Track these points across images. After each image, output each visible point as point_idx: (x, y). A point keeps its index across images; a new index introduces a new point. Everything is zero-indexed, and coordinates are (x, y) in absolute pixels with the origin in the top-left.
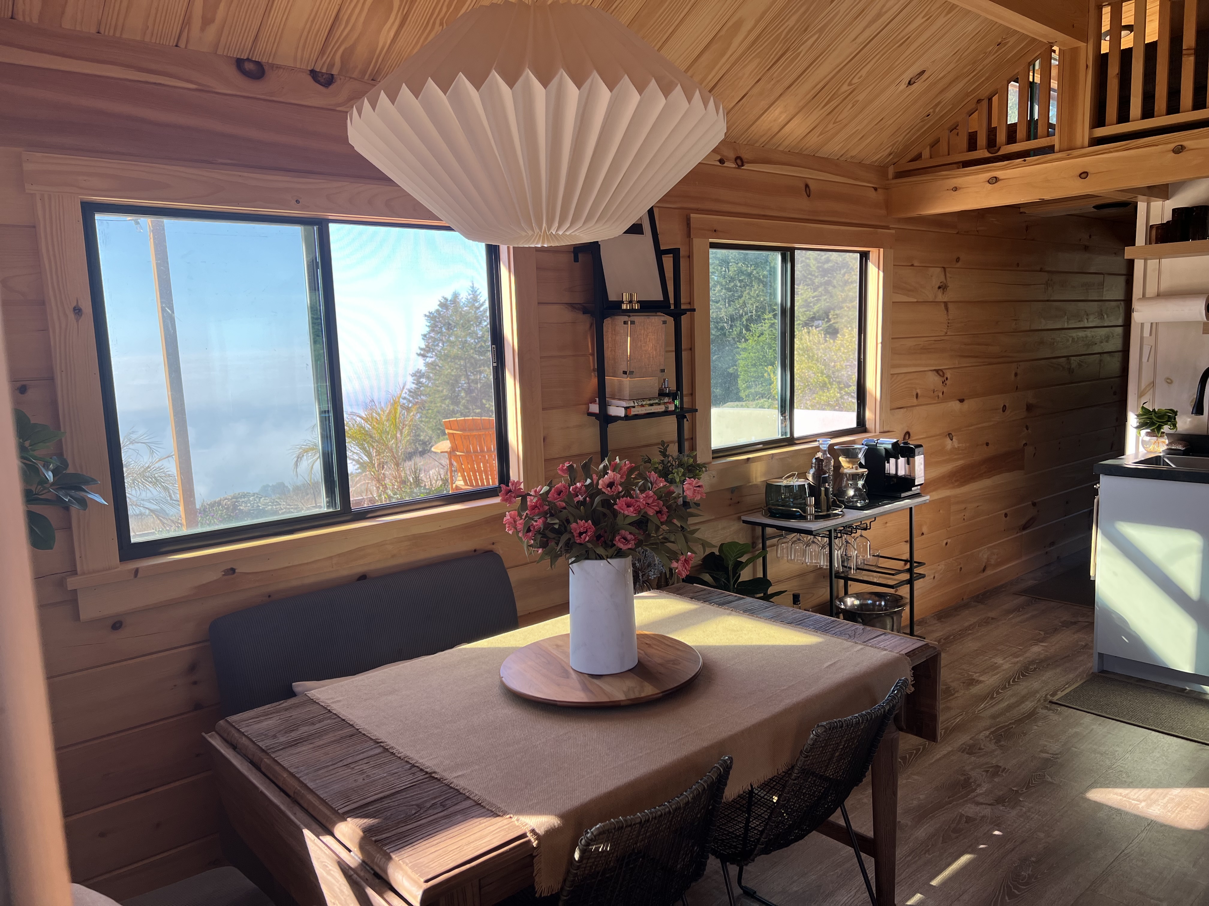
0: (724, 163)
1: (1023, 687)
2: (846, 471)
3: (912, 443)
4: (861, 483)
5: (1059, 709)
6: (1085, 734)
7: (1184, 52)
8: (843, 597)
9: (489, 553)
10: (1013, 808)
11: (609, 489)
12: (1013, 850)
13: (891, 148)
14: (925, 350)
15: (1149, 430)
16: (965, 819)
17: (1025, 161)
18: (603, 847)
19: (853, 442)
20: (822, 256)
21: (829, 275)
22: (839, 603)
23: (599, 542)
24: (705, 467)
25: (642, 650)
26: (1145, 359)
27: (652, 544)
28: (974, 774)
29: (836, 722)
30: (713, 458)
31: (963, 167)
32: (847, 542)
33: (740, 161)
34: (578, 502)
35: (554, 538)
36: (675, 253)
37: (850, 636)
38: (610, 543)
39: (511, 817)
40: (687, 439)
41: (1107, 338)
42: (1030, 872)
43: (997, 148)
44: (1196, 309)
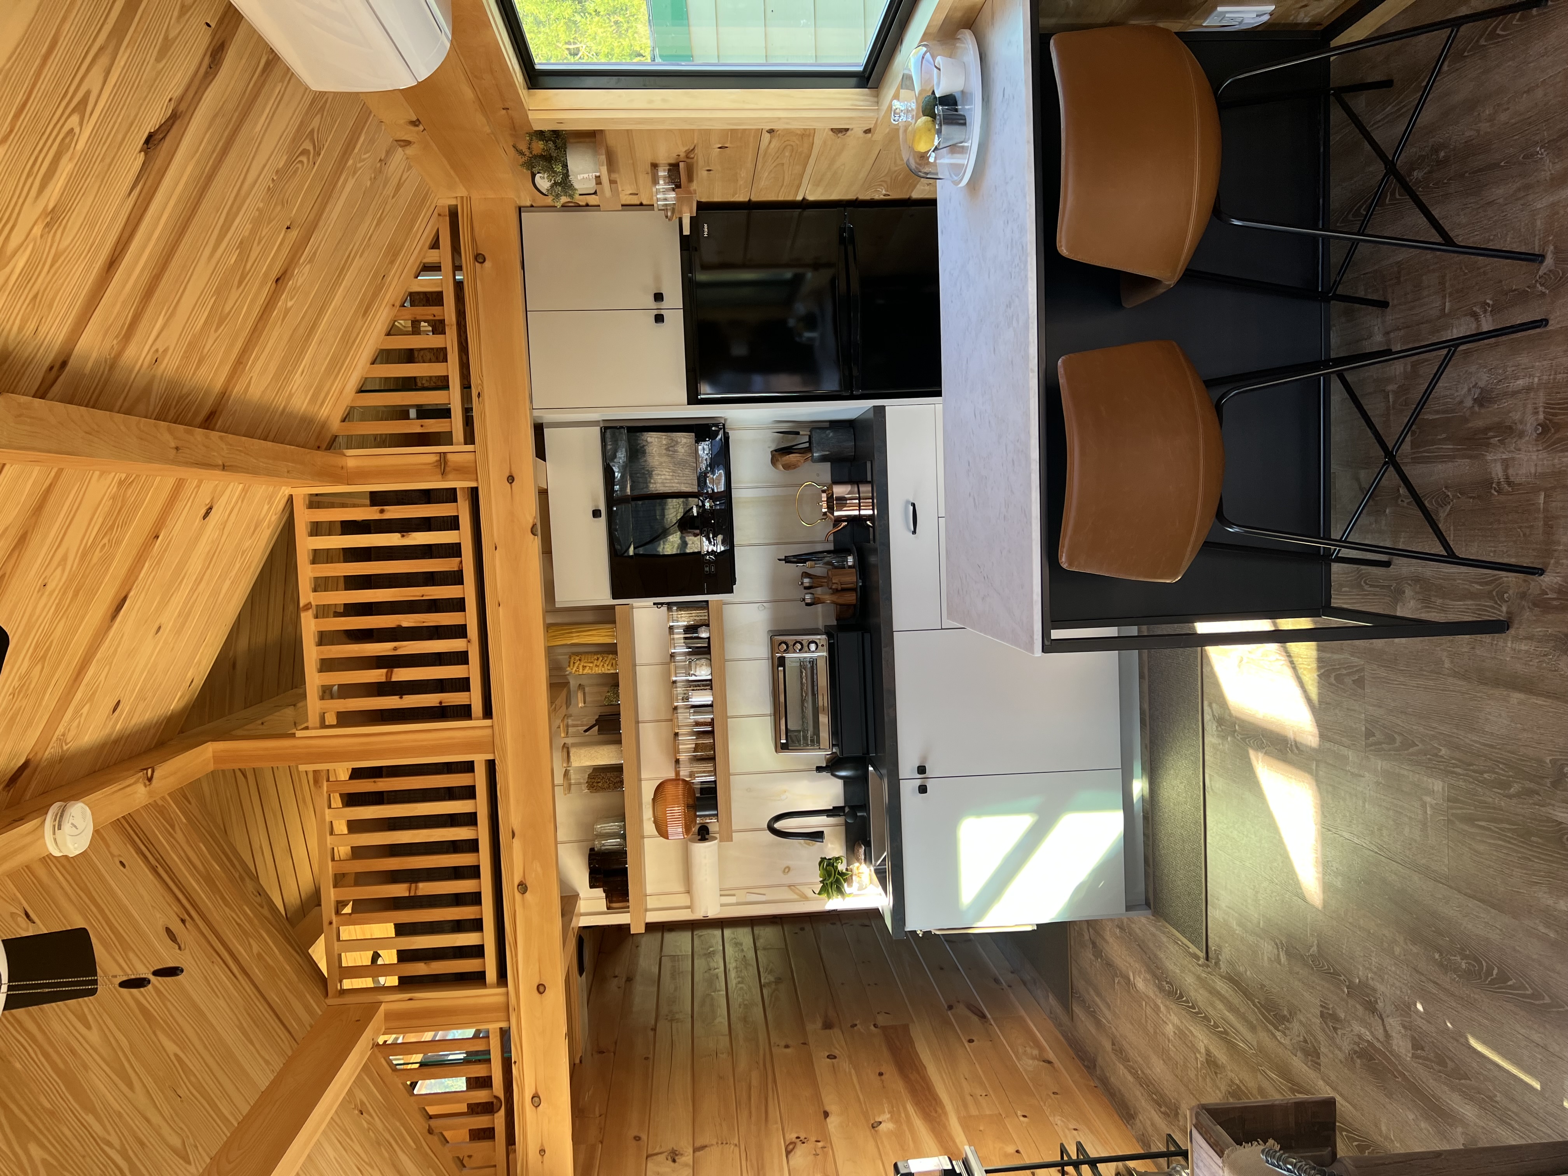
1: (1199, 996)
5: (1212, 947)
6: (1237, 915)
7: (412, 894)
10: (1374, 990)
12: (1435, 983)
15: (845, 885)
16: (1419, 1052)
17: (515, 1062)
26: (763, 899)
28: (1346, 1046)
41: (738, 944)
42: (1458, 958)
43: (495, 1101)
44: (704, 851)
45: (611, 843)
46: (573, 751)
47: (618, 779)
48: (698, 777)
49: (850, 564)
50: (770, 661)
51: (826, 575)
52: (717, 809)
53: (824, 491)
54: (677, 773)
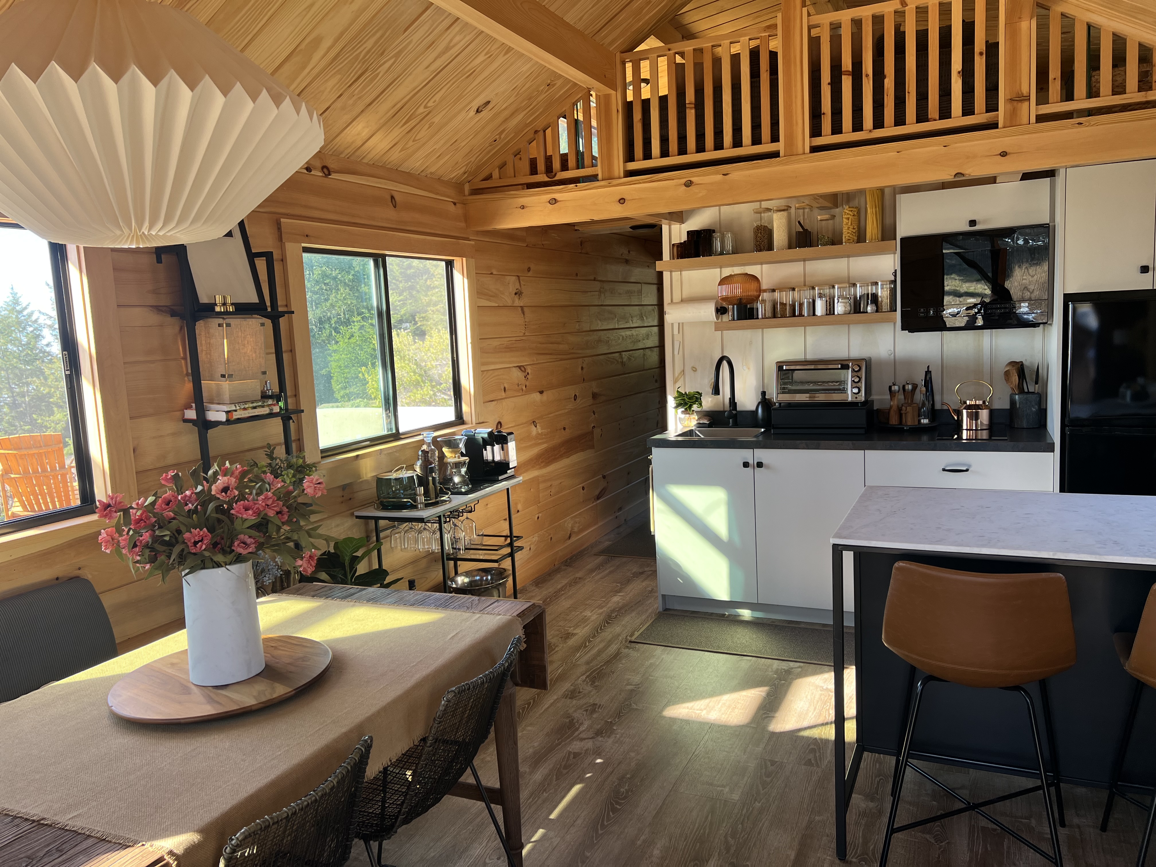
0: (311, 171)
1: (608, 633)
2: (449, 460)
3: (504, 431)
4: (463, 470)
5: (638, 646)
6: (658, 663)
7: (687, 106)
8: (454, 577)
9: (75, 580)
10: (609, 737)
11: (223, 494)
12: (612, 772)
13: (465, 167)
14: (509, 349)
15: (683, 410)
16: (572, 755)
17: (576, 186)
18: (249, 851)
19: (454, 434)
20: (404, 262)
21: (412, 281)
22: (450, 583)
23: (216, 550)
24: (315, 467)
25: (268, 653)
26: (676, 352)
27: (274, 546)
28: (576, 715)
29: (463, 685)
30: (322, 457)
31: (527, 189)
32: (455, 525)
33: (327, 171)
34: (189, 510)
35: (164, 551)
36: (268, 256)
37: (468, 608)
38: (228, 550)
39: (143, 845)
40: (294, 441)
41: (648, 336)
42: (627, 787)
43: (553, 174)
44: (708, 311)
45: (717, 245)
46: (785, 214)
47: (762, 248)
48: (762, 306)
49: (922, 421)
50: (847, 359)
51: (914, 402)
52: (738, 319)
53: (984, 402)
54: (765, 291)
